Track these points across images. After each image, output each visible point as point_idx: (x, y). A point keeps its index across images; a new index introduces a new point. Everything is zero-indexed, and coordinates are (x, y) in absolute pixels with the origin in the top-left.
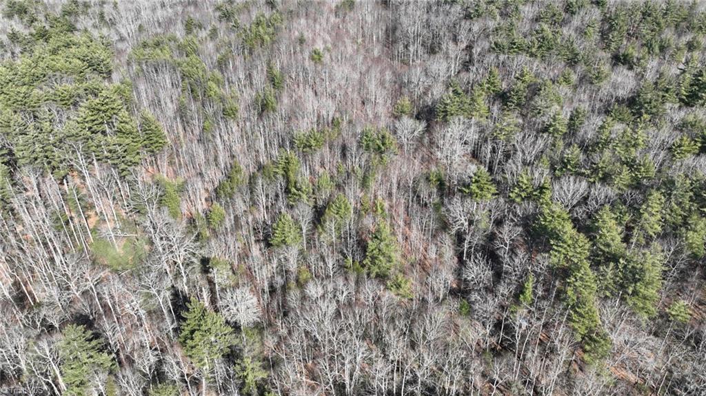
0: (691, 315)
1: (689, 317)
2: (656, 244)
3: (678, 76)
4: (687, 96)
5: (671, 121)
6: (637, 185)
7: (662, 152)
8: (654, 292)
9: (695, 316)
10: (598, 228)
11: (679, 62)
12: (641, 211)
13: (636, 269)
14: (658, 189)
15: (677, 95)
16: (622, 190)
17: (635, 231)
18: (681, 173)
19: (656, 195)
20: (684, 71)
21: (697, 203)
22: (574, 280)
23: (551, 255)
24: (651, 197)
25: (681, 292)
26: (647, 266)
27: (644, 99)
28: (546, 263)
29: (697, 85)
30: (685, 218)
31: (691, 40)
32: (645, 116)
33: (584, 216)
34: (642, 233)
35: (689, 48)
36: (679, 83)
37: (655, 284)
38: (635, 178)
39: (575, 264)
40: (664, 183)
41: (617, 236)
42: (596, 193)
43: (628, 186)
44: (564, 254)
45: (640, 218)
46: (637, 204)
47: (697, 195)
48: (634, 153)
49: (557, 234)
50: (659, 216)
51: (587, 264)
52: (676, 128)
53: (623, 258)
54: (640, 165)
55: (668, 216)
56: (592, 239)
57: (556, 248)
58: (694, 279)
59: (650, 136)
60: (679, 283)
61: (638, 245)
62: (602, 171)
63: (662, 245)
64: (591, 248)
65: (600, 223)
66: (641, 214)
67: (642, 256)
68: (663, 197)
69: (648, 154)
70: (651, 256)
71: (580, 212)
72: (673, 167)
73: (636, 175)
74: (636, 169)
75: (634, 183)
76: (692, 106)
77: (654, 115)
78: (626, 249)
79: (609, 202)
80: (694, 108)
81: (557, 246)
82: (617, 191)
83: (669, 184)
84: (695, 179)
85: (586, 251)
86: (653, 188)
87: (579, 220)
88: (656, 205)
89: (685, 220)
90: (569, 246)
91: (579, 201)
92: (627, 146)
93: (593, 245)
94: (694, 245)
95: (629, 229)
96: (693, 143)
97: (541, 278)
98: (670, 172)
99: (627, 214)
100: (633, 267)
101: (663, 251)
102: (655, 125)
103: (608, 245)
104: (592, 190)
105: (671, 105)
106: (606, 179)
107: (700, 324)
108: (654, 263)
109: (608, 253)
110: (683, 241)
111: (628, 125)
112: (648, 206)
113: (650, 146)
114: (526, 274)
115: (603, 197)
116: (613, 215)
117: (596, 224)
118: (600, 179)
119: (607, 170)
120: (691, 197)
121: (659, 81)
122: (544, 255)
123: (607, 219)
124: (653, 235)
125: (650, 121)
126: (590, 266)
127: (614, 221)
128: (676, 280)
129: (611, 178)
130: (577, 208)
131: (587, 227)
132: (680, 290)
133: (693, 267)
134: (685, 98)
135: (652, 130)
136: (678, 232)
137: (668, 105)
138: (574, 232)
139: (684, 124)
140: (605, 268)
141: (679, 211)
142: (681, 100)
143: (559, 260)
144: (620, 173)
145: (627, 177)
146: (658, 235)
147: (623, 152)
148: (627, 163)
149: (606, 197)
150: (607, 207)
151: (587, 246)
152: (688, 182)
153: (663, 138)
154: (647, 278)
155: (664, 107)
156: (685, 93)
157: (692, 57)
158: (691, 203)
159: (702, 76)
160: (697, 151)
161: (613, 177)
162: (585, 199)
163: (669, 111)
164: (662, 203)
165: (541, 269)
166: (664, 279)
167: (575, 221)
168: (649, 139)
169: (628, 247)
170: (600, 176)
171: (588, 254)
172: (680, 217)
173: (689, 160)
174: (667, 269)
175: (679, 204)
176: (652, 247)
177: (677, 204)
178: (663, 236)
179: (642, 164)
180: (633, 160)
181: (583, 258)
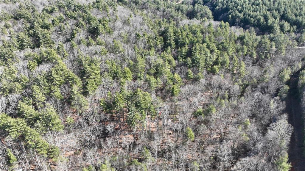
0: (73, 119)
1: (73, 120)
2: (47, 104)
3: (10, 39)
4: (19, 46)
5: (20, 58)
6: (25, 87)
7: (26, 70)
8: (58, 120)
9: (75, 118)
10: (22, 112)
11: (7, 34)
12: (34, 95)
13: (47, 116)
14: (34, 84)
15: (15, 47)
16: (21, 92)
17: (37, 104)
18: (38, 75)
19: (35, 87)
20: (11, 37)
21: (50, 82)
22: (28, 137)
23: (11, 135)
24: (34, 89)
25: (66, 114)
26: (50, 113)
27: (3, 53)
28: (11, 140)
29: (20, 41)
30: (50, 89)
31: (5, 24)
32: (9, 59)
33: (13, 111)
34: (40, 103)
35: (7, 28)
36: (13, 42)
37: (57, 117)
38: (23, 85)
39: (23, 131)
40: (35, 81)
41: (32, 110)
42: (11, 99)
43: (22, 89)
44: (16, 131)
45: (35, 98)
46: (30, 94)
47: (48, 79)
48: (15, 76)
49: (7, 125)
50: (41, 94)
51: (28, 128)
52: (24, 60)
53: (40, 116)
54: (21, 79)
55: (44, 92)
56: (23, 117)
57: (11, 131)
58: (66, 107)
59: (17, 66)
60: (63, 112)
61: (42, 108)
62: (7, 89)
63: (49, 103)
64: (26, 121)
65: (22, 109)
66: (35, 97)
67: (46, 111)
68: (38, 86)
69: (21, 74)
70: (49, 109)
71: (10, 110)
72: (33, 73)
73: (22, 83)
74: (21, 81)
75: (24, 87)
76: (24, 49)
77: (12, 58)
78: (39, 112)
79: (19, 99)
80: (25, 50)
81: (11, 130)
82: (20, 94)
83: (36, 80)
84: (43, 74)
85: (25, 123)
86: (32, 85)
87: (12, 114)
88: (37, 90)
89: (50, 90)
90: (16, 126)
91: (6, 106)
92: (10, 74)
93: (26, 119)
94: (59, 96)
95: (34, 104)
96: (34, 62)
97: (14, 147)
98: (34, 76)
99: (30, 100)
100: (46, 117)
101: (51, 105)
102: (15, 61)
103: (31, 115)
104: (9, 98)
105: (16, 51)
106: (11, 91)
107: (78, 120)
108: (51, 110)
109: (33, 118)
110: (55, 97)
111: (4, 66)
112: (35, 92)
113: (19, 70)
114: (5, 150)
115: (15, 99)
116: (25, 103)
117: (21, 111)
118: (9, 93)
119: (9, 88)
120: (46, 81)
121: (4, 44)
122: (7, 137)
123: (23, 106)
124: (44, 101)
125: (12, 61)
126: (31, 127)
127: (27, 105)
128: (62, 111)
129: (13, 90)
130: (8, 109)
131: (18, 114)
132: (65, 113)
133: (63, 103)
134: (19, 47)
135: (15, 64)
136: (51, 95)
137: (15, 52)
138: (14, 119)
139: (26, 57)
140: (36, 124)
141: (47, 88)
142: (18, 48)
143: (16, 134)
144: (15, 86)
145: (19, 86)
146: (46, 100)
147: (10, 77)
148: (15, 81)
149: (17, 98)
150: (20, 101)
151: (24, 121)
152: (42, 76)
153: (22, 65)
154: (53, 117)
155: (14, 53)
156: (18, 45)
157: (10, 30)
158: (48, 83)
159: (19, 37)
160: (37, 65)
161: (14, 89)
162: (8, 104)
163: (17, 54)
164: (39, 88)
165: (10, 144)
166: (58, 113)
167: (11, 115)
168: (17, 68)
169: (39, 111)
170: (8, 91)
171: (26, 123)
172: (48, 90)
173: (37, 68)
174: (57, 110)
175: (45, 85)
176: (47, 106)
177: (44, 86)
178: (48, 100)
179: (21, 78)
180: (17, 78)
181: (25, 126)
